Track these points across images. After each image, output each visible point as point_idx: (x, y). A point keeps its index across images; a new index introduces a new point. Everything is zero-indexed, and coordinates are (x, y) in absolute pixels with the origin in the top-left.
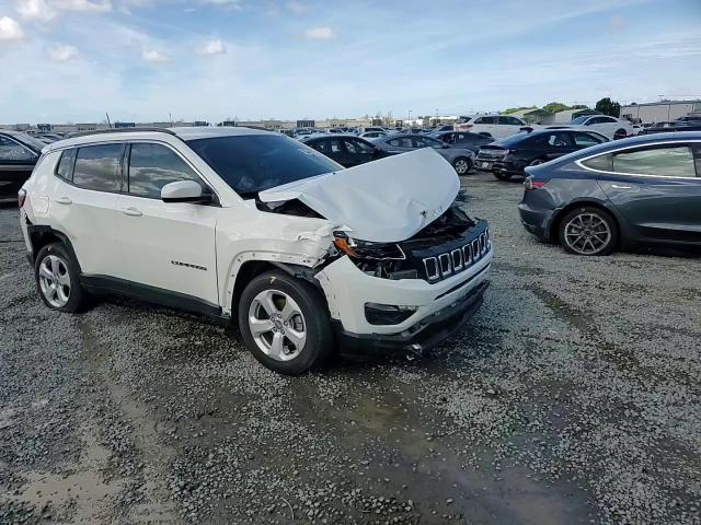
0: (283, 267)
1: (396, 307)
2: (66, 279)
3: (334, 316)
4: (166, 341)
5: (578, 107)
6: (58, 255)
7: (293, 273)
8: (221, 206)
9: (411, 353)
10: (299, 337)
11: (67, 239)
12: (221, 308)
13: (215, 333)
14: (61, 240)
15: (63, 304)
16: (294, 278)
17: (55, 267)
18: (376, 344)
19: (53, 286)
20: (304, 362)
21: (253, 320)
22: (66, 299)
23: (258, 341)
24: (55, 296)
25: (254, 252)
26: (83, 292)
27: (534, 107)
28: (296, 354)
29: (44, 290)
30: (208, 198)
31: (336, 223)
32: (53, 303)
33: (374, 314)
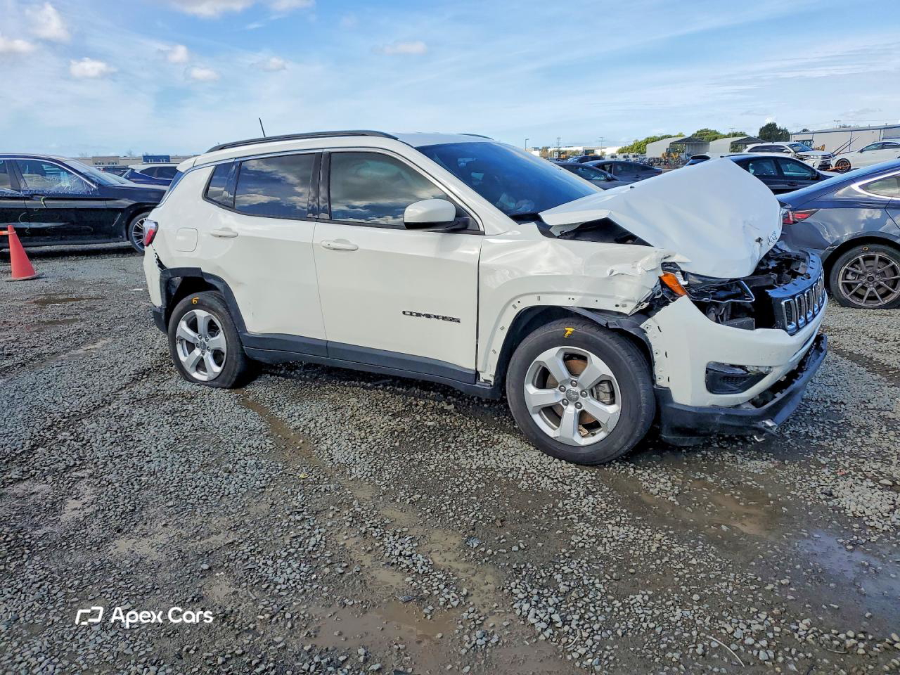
0: (589, 315)
1: (742, 367)
2: (220, 341)
3: (661, 382)
4: (382, 422)
5: (735, 135)
6: (208, 308)
7: (603, 322)
8: (483, 234)
9: (760, 432)
10: (608, 412)
11: (227, 287)
12: (477, 374)
13: (443, 411)
14: (216, 289)
15: (213, 377)
16: (606, 329)
17: (202, 325)
18: (717, 420)
19: (197, 352)
20: (616, 447)
21: (531, 389)
22: (218, 369)
23: (537, 419)
24: (200, 365)
25: (539, 295)
26: (246, 359)
27: (680, 135)
28: (600, 435)
29: (183, 358)
30: (461, 224)
31: (665, 252)
32: (196, 375)
33: (719, 378)
